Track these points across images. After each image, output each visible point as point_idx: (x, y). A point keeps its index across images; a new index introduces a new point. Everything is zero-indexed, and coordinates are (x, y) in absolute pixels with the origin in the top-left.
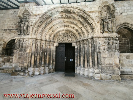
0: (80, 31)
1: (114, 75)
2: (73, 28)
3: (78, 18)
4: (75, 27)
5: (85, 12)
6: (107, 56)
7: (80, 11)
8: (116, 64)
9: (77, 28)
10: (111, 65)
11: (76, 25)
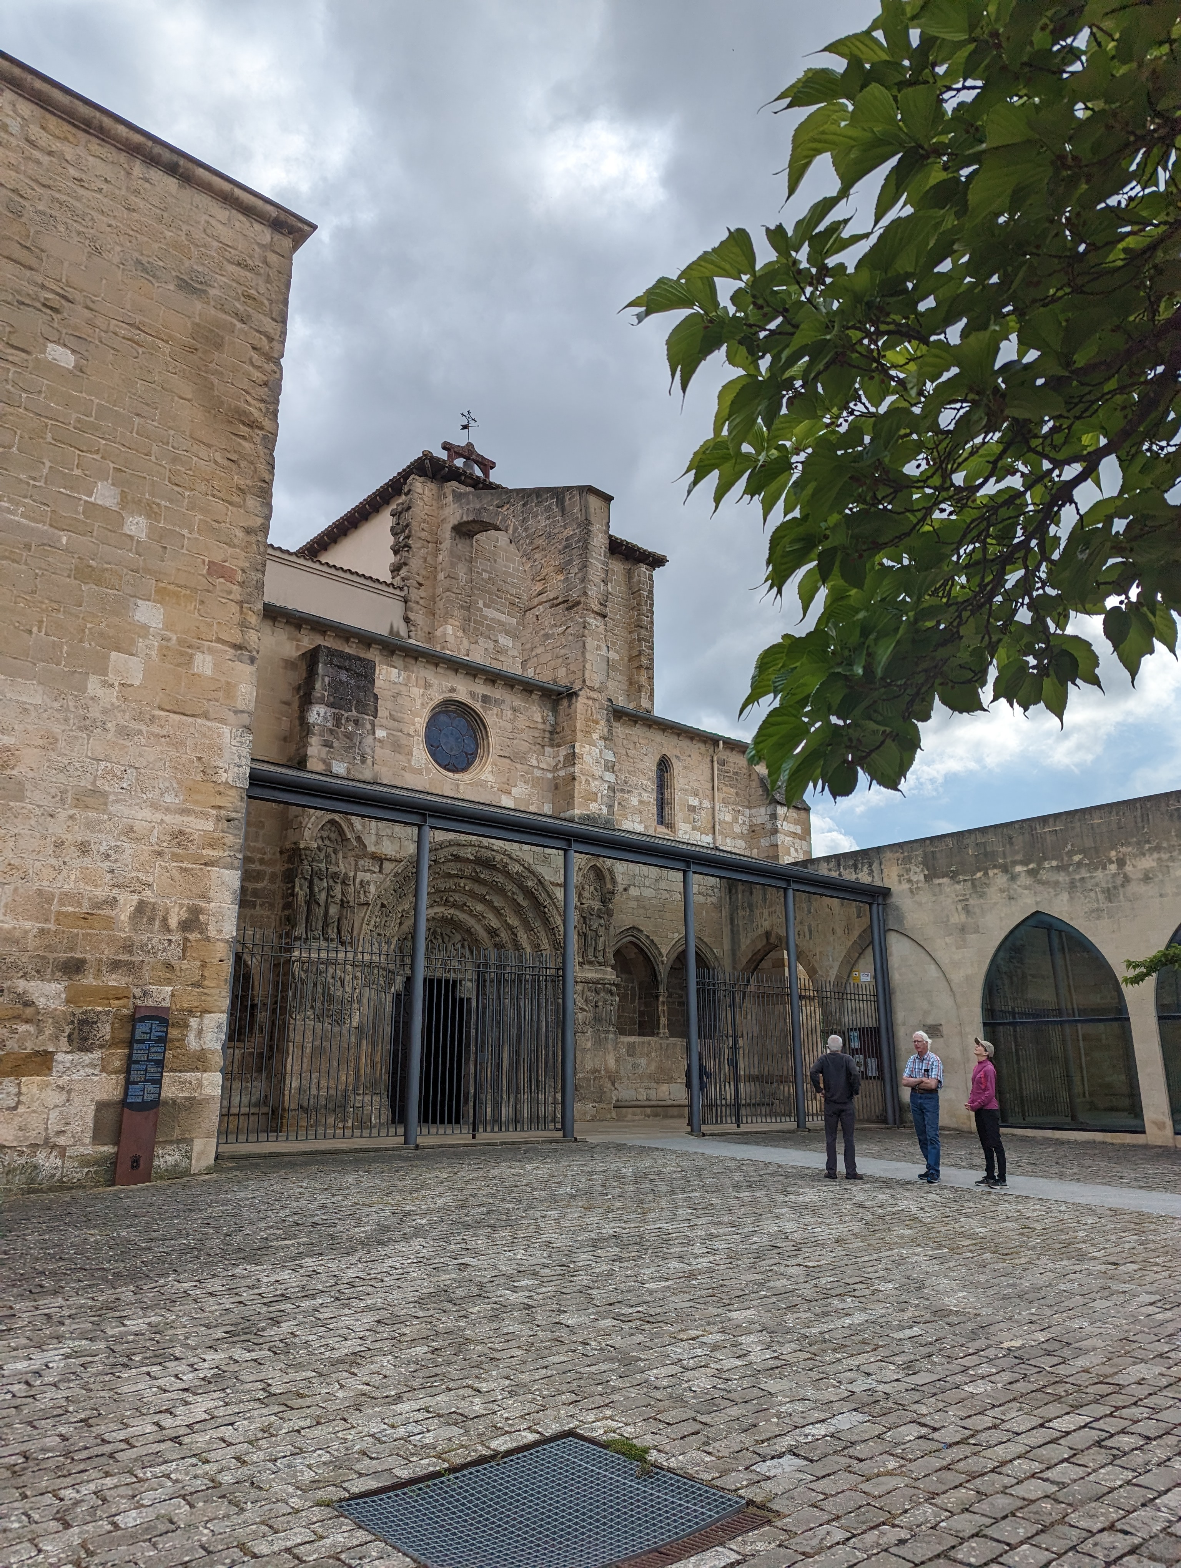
0: (504, 935)
1: (602, 1105)
2: (479, 917)
3: (513, 893)
4: (490, 916)
5: (542, 883)
6: (589, 1045)
7: (527, 874)
8: (607, 1070)
9: (495, 923)
10: (597, 1074)
11: (497, 911)
